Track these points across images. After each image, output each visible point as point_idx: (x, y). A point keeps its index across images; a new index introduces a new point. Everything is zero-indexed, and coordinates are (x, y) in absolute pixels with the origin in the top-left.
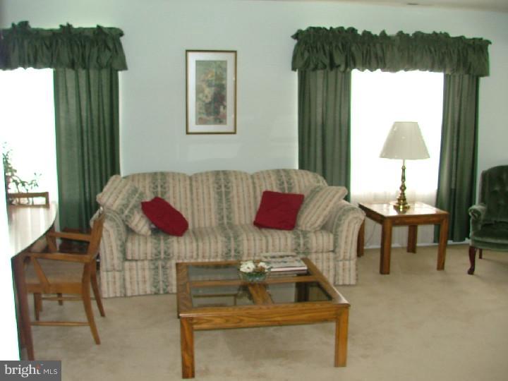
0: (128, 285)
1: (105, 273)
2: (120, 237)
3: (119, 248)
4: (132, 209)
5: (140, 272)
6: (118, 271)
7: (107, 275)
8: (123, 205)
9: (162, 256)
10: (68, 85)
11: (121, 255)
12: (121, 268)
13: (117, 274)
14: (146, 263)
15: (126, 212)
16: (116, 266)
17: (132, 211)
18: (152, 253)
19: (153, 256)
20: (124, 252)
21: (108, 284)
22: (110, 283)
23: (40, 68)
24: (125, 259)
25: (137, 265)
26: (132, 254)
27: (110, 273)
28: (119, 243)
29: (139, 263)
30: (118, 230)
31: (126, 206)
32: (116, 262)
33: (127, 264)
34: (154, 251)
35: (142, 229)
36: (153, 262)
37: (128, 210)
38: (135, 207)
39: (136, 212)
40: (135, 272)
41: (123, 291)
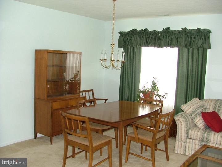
0: (187, 150)
1: (178, 142)
2: (186, 126)
3: (185, 131)
4: (196, 114)
5: (193, 145)
6: (183, 142)
7: (179, 143)
8: (192, 112)
9: (205, 140)
10: (184, 55)
11: (186, 135)
12: (185, 141)
13: (183, 143)
14: (197, 141)
15: (193, 116)
16: (183, 139)
17: (196, 115)
18: (200, 138)
19: (200, 139)
20: (187, 134)
21: (178, 147)
22: (179, 147)
23: (172, 47)
24: (187, 137)
25: (192, 141)
26: (191, 135)
27: (180, 142)
28: (186, 129)
29: (194, 141)
30: (186, 123)
31: (193, 112)
32: (183, 137)
33: (188, 140)
34: (201, 137)
35: (199, 124)
36: (201, 142)
37: (194, 114)
38: (198, 113)
39: (198, 116)
40: (191, 145)
41: (184, 152)
